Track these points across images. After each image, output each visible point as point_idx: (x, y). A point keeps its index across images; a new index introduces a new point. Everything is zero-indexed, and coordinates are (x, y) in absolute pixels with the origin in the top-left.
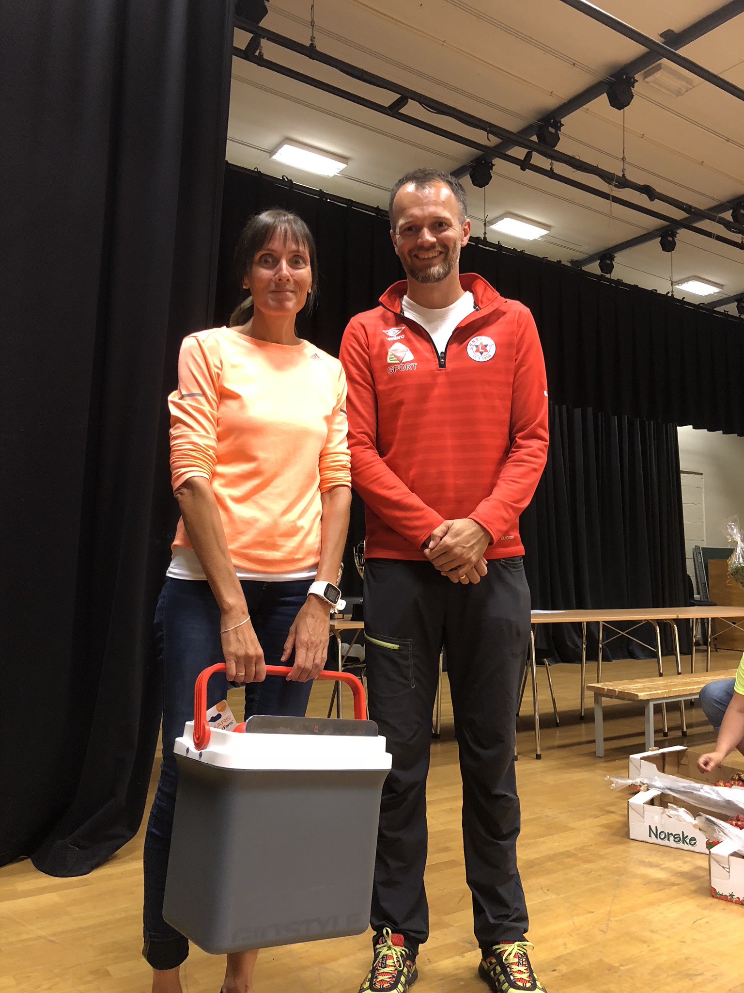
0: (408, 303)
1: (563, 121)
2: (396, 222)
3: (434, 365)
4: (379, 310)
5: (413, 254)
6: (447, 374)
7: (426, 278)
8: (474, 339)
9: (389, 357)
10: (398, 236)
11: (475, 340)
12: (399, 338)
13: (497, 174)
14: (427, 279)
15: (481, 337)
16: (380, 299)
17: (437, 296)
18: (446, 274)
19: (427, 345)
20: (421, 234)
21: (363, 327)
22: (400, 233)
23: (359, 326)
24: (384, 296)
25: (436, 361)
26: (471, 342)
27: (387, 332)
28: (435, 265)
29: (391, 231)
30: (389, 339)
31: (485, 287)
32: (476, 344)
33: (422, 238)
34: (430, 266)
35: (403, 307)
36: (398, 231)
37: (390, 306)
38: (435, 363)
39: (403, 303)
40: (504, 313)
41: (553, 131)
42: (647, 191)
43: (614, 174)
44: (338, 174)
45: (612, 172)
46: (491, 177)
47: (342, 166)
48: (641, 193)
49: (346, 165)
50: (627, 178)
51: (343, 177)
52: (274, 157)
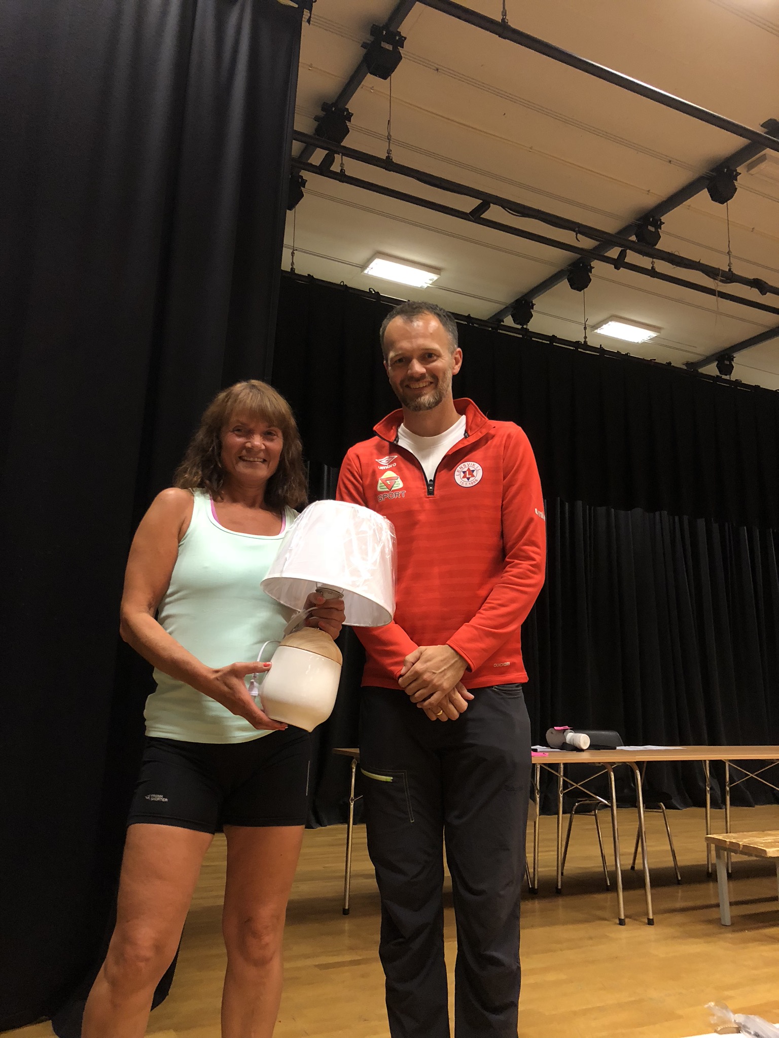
0: (404, 431)
1: (663, 219)
2: (387, 355)
3: (422, 491)
4: (375, 439)
5: (405, 384)
6: (435, 502)
7: (417, 407)
8: (462, 465)
9: (379, 485)
10: (390, 368)
11: (463, 467)
12: (391, 466)
13: (596, 275)
14: (419, 408)
15: (468, 463)
16: (374, 428)
17: (429, 423)
18: (437, 403)
19: (417, 471)
20: (410, 365)
21: (358, 457)
22: (391, 366)
23: (354, 457)
24: (379, 425)
25: (424, 489)
26: (458, 468)
27: (381, 461)
28: (426, 394)
29: (385, 362)
30: (381, 468)
31: (475, 412)
32: (464, 470)
33: (411, 369)
34: (420, 395)
35: (399, 434)
36: (389, 362)
37: (384, 434)
38: (424, 491)
39: (400, 430)
40: (493, 436)
41: (652, 229)
42: (758, 284)
43: (719, 269)
44: (431, 286)
45: (717, 267)
46: (591, 280)
47: (435, 277)
48: (752, 287)
49: (439, 276)
50: (734, 272)
51: (437, 288)
52: (366, 272)
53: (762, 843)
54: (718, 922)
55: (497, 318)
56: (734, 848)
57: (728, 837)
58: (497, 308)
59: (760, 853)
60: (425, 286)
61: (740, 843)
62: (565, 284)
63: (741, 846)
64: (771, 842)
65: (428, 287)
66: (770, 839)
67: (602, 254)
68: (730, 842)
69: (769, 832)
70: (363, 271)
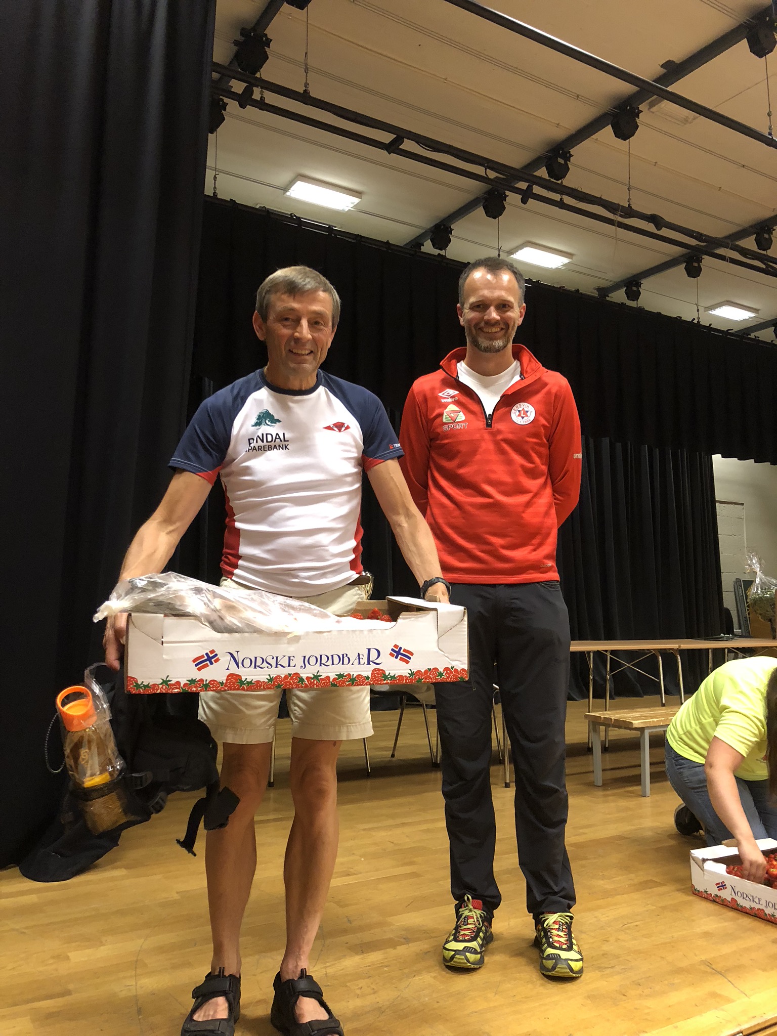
0: (463, 367)
1: (572, 151)
3: (481, 424)
4: (440, 373)
5: (478, 327)
6: (492, 434)
8: (517, 405)
9: (444, 417)
11: (518, 407)
12: (452, 400)
13: (509, 204)
15: (523, 404)
16: (440, 364)
17: (490, 364)
20: (488, 311)
24: (445, 360)
25: (484, 422)
26: (514, 408)
27: (444, 394)
31: (530, 358)
32: (519, 410)
34: (492, 339)
35: (459, 371)
36: (467, 306)
37: (448, 370)
39: (460, 366)
40: (546, 384)
41: (561, 161)
42: (654, 219)
43: (619, 204)
44: (352, 209)
45: (616, 202)
46: (505, 208)
47: (356, 200)
48: (649, 222)
49: (360, 200)
50: (633, 208)
51: (357, 211)
52: (288, 194)
53: (631, 717)
54: (592, 785)
55: (417, 243)
56: (607, 723)
57: (604, 714)
58: (417, 232)
59: (627, 725)
60: (346, 209)
61: (612, 718)
62: (480, 211)
63: (613, 721)
64: (637, 717)
65: (349, 210)
66: (637, 714)
67: (512, 185)
68: (604, 717)
69: (638, 710)
70: (284, 193)
